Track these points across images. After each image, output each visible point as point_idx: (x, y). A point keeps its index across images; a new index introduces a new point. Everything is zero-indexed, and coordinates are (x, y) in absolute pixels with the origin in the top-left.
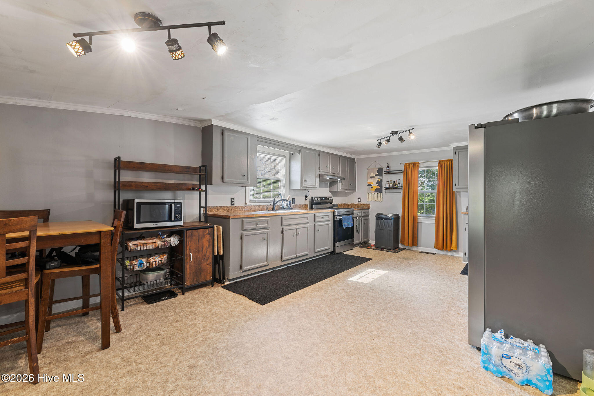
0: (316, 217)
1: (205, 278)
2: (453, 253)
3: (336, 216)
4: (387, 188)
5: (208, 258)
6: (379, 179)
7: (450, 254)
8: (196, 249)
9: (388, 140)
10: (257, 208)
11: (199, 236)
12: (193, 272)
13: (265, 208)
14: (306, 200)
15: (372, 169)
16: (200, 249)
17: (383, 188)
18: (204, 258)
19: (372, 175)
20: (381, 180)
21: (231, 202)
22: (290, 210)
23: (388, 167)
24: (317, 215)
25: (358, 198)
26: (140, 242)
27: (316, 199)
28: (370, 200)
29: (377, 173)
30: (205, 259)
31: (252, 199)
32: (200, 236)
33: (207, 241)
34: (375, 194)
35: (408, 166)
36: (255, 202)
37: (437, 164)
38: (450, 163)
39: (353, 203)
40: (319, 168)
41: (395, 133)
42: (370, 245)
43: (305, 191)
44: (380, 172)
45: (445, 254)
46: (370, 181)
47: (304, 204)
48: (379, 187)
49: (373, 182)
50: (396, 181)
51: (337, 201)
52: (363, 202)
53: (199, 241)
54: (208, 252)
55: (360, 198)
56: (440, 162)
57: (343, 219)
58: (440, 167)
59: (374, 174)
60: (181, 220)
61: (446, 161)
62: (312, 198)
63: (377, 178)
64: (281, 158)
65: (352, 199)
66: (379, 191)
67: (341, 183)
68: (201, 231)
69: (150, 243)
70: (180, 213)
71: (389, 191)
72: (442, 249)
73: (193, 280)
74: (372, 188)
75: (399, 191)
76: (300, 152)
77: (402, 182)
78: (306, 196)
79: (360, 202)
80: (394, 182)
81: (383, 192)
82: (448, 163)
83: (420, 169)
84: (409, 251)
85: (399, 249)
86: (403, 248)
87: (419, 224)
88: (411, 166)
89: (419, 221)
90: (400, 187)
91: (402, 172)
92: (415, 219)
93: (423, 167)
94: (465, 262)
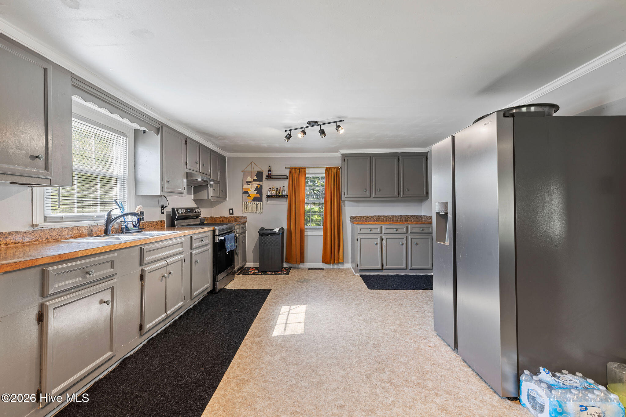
0: (194, 241)
2: (339, 265)
3: (217, 235)
4: (269, 197)
6: (258, 185)
7: (336, 266)
9: (303, 131)
10: (65, 233)
13: (86, 232)
14: (162, 213)
15: (248, 172)
17: (264, 197)
19: (249, 179)
20: (261, 186)
22: (142, 231)
23: (270, 171)
24: (194, 237)
25: (230, 209)
27: (180, 211)
28: (246, 211)
29: (255, 178)
31: (50, 214)
34: (253, 203)
35: (293, 171)
36: (60, 220)
37: (324, 171)
38: (336, 171)
39: (222, 216)
40: (186, 163)
41: (313, 123)
42: (250, 269)
43: (160, 198)
44: (259, 175)
45: (331, 267)
46: (246, 187)
47: (159, 219)
48: (258, 195)
49: (250, 189)
50: (280, 188)
51: (205, 213)
52: (237, 214)
55: (232, 209)
56: (327, 168)
57: (226, 240)
58: (326, 173)
59: (251, 178)
61: (333, 168)
62: (173, 209)
63: (256, 184)
64: (119, 136)
65: (222, 211)
66: (258, 199)
67: (212, 188)
71: (271, 200)
72: (329, 263)
74: (249, 196)
75: (284, 200)
76: (158, 131)
77: (286, 188)
78: (163, 207)
79: (233, 214)
80: (277, 189)
81: (263, 202)
82: (335, 171)
83: (307, 175)
84: (297, 269)
85: (286, 270)
86: (289, 267)
87: (305, 237)
88: (297, 171)
89: (305, 234)
90: (285, 195)
91: (286, 177)
92: (302, 232)
93: (308, 173)
94: (357, 274)
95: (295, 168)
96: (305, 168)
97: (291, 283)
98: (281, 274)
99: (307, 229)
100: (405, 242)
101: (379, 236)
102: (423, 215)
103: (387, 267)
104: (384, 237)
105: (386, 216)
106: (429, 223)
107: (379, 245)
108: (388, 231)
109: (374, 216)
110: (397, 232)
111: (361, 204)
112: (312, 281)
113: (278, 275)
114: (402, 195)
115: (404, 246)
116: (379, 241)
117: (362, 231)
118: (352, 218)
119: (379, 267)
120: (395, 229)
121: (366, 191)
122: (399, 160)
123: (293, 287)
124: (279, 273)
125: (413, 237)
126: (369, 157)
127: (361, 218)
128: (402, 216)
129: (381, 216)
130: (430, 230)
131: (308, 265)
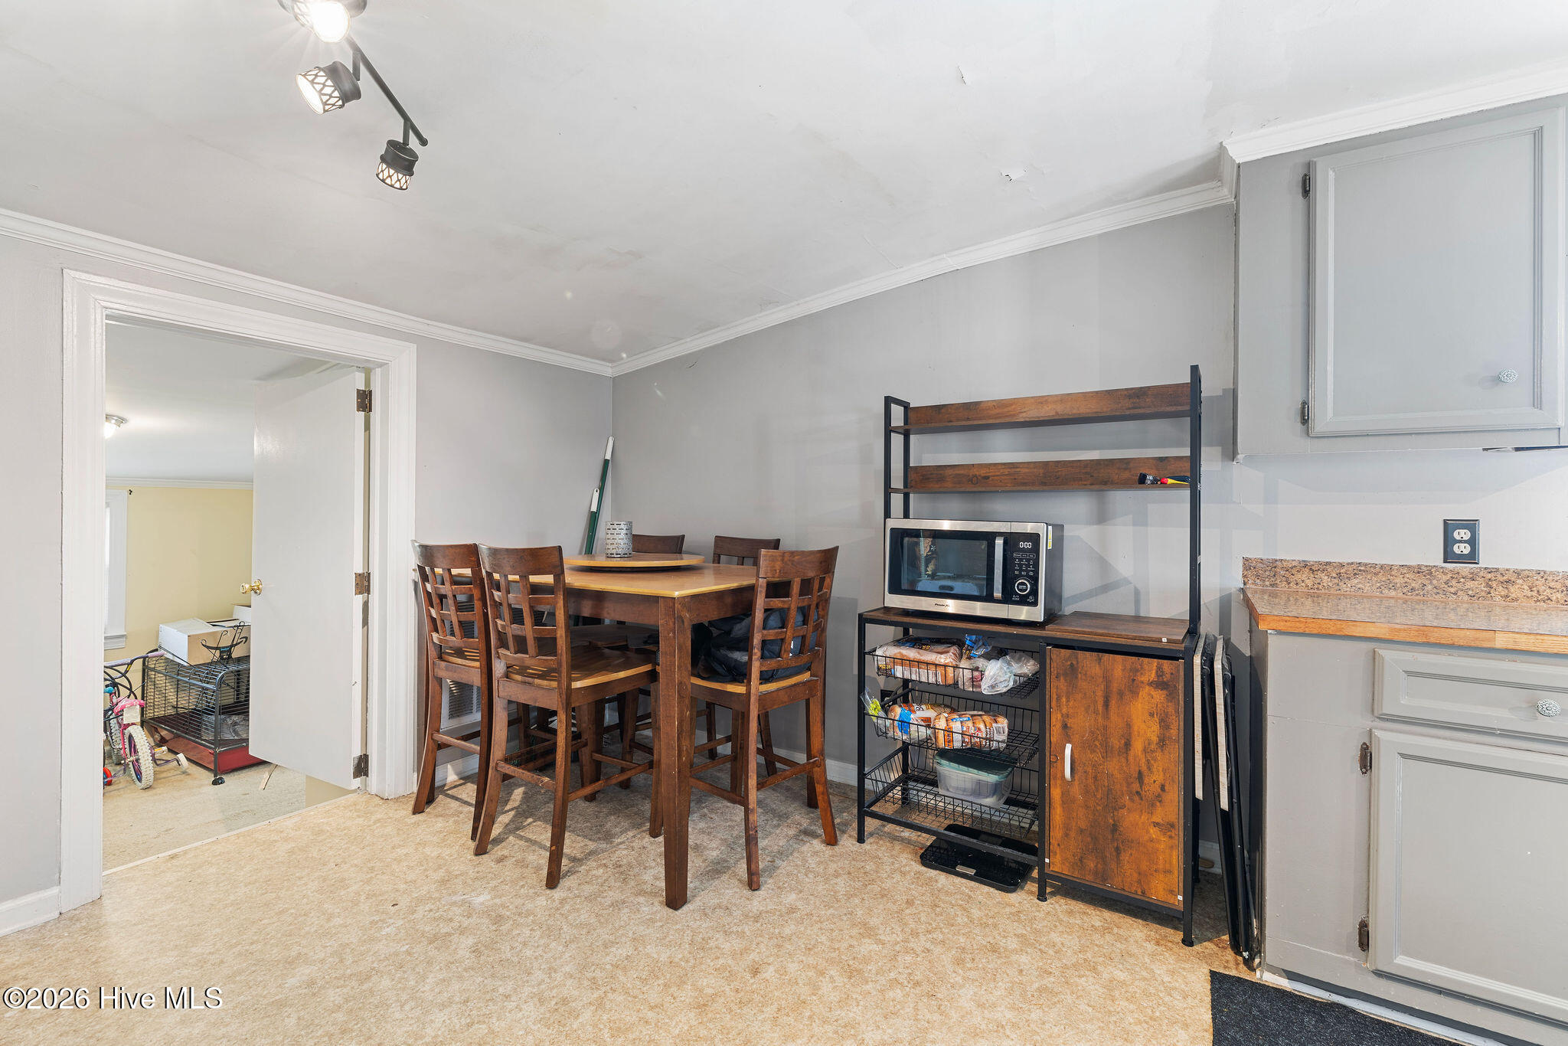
1: (1139, 882)
5: (1159, 798)
8: (1092, 732)
11: (1107, 680)
12: (1082, 831)
16: (1116, 742)
18: (1136, 786)
21: (1448, 541)
26: (902, 651)
30: (1137, 792)
32: (1115, 686)
33: (1152, 715)
53: (1106, 704)
54: (1158, 767)
60: (1035, 604)
68: (1118, 665)
69: (928, 664)
70: (1031, 574)
73: (1081, 860)
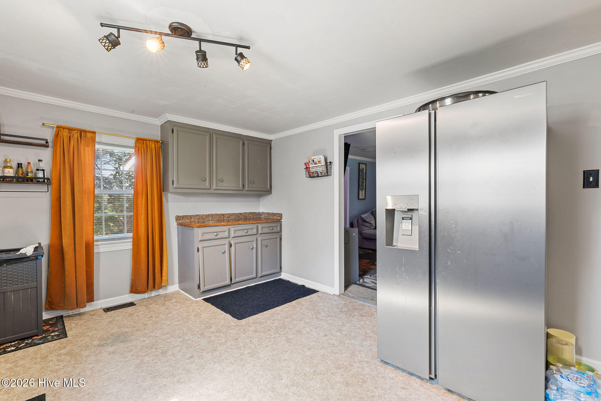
35: (65, 134)
37: (131, 142)
38: (155, 146)
45: (147, 297)
50: (29, 164)
56: (138, 140)
58: (137, 147)
72: (144, 291)
75: (44, 188)
80: (20, 165)
82: (153, 146)
83: (97, 146)
84: (78, 317)
85: (52, 325)
86: (57, 317)
87: (95, 255)
88: (76, 135)
89: (95, 251)
90: (44, 178)
91: (44, 142)
92: (89, 248)
93: (100, 143)
94: (199, 299)
95: (70, 130)
96: (94, 133)
97: (89, 356)
98: (45, 340)
99: (97, 241)
100: (255, 246)
101: (226, 241)
102: (263, 212)
103: (236, 280)
104: (233, 242)
105: (223, 215)
106: (278, 221)
107: (227, 254)
108: (238, 234)
109: (209, 215)
110: (248, 234)
111: (192, 199)
112: (132, 335)
113: (39, 344)
114: (247, 189)
115: (254, 250)
116: (227, 247)
117: (206, 237)
118: (178, 218)
119: (228, 282)
120: (246, 231)
121: (205, 180)
122: (243, 144)
123: (102, 364)
124: (40, 339)
125: (263, 238)
126: (209, 134)
127: (191, 218)
128: (241, 214)
129: (218, 214)
130: (278, 228)
131: (100, 303)
